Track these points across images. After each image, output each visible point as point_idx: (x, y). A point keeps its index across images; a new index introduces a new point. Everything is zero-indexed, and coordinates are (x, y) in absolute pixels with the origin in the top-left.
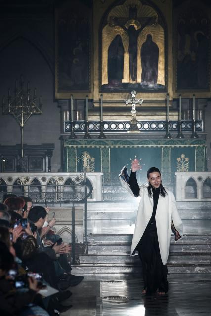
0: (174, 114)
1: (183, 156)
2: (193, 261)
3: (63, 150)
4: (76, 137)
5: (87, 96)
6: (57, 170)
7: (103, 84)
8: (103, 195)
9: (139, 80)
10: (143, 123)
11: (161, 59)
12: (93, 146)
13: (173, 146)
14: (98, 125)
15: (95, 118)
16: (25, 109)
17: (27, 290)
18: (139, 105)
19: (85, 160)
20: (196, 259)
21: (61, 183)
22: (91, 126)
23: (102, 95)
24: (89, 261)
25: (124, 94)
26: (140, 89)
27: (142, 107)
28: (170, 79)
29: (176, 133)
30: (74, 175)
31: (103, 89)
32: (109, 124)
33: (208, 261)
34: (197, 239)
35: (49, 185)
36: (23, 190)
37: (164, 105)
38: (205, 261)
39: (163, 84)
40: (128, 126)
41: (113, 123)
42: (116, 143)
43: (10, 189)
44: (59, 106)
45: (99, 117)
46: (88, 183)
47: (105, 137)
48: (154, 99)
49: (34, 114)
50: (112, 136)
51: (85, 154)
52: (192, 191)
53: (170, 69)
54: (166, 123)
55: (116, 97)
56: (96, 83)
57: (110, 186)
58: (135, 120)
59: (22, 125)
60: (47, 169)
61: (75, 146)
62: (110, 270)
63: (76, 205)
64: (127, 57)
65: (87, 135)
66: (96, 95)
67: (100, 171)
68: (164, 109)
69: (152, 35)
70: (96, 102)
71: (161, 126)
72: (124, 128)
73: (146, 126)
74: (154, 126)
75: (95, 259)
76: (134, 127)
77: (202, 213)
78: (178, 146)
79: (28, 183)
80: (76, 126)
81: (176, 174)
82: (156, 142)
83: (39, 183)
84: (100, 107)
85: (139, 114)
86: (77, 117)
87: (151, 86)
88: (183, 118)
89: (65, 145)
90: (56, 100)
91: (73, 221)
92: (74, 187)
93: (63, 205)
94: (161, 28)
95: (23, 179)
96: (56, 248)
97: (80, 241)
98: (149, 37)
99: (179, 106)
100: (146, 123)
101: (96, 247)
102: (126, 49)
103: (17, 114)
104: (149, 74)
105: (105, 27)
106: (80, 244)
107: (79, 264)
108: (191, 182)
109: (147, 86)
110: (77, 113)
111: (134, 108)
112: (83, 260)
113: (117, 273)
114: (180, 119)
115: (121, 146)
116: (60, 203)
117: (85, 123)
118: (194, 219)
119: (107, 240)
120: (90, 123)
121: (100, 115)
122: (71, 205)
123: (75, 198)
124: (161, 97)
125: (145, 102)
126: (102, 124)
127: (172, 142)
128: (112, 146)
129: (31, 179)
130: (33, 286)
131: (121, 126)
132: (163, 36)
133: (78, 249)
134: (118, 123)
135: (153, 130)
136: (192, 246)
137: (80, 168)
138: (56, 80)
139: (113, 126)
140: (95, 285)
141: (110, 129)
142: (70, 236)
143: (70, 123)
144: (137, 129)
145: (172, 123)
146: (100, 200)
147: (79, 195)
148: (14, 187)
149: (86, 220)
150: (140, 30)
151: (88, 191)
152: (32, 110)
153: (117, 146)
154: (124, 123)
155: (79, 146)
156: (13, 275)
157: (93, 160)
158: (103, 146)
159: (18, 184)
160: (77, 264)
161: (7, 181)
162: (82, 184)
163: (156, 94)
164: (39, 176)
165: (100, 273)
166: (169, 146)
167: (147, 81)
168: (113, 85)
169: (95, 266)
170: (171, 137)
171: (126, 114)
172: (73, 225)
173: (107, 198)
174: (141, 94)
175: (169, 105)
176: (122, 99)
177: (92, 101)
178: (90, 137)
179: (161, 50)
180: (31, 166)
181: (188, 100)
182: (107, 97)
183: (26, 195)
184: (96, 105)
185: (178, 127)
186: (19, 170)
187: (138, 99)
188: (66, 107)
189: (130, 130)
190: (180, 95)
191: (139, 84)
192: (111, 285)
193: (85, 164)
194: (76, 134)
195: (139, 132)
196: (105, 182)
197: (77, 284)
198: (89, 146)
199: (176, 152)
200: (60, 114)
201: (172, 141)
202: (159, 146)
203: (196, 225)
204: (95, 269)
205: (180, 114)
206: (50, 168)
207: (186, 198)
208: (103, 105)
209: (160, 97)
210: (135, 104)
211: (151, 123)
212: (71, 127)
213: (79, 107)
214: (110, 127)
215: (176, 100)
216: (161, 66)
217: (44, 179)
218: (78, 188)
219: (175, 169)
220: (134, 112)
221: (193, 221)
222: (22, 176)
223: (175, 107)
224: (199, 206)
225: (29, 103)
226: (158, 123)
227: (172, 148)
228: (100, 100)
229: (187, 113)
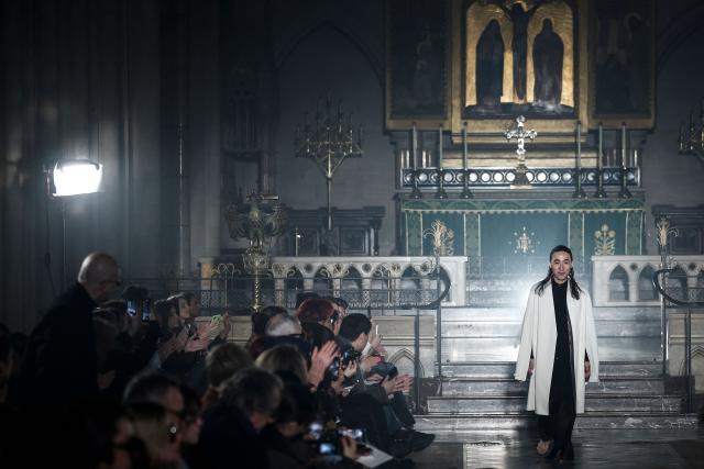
0: (589, 155)
1: (605, 228)
2: (623, 409)
3: (399, 216)
4: (421, 195)
5: (441, 125)
6: (389, 252)
7: (467, 104)
8: (469, 294)
9: (530, 98)
10: (536, 172)
11: (568, 61)
12: (451, 211)
13: (588, 211)
14: (460, 175)
15: (454, 163)
16: (335, 148)
17: (338, 458)
18: (529, 141)
19: (437, 235)
20: (628, 405)
21: (396, 274)
22: (448, 177)
23: (466, 124)
24: (444, 408)
25: (504, 122)
26: (532, 113)
27: (535, 144)
28: (584, 97)
29: (594, 189)
30: (418, 261)
31: (468, 114)
32: (479, 172)
33: (648, 408)
34: (629, 370)
35: (375, 277)
36: (332, 287)
37: (572, 140)
38: (643, 409)
39: (571, 104)
40: (511, 177)
41: (486, 171)
42: (489, 205)
43: (309, 285)
44: (392, 143)
45: (461, 161)
46: (442, 275)
47: (471, 195)
48: (556, 131)
49: (349, 156)
50: (484, 194)
51: (438, 224)
52: (621, 288)
53: (583, 78)
54: (577, 172)
55: (491, 127)
56: (456, 102)
57: (479, 279)
58: (522, 166)
59: (330, 175)
60: (373, 250)
61: (419, 211)
62: (480, 424)
63: (422, 312)
64: (509, 58)
65: (441, 193)
66: (456, 123)
67: (462, 254)
68: (572, 148)
69: (552, 19)
70: (457, 135)
71: (568, 177)
72: (505, 179)
73: (542, 177)
74: (555, 177)
75: (454, 404)
76: (520, 179)
77: (638, 325)
78: (596, 211)
79: (340, 274)
80: (422, 177)
81: (593, 258)
82: (559, 204)
83: (359, 274)
84: (463, 144)
85: (530, 155)
86: (424, 160)
87: (550, 107)
88: (604, 163)
89: (404, 210)
90: (387, 132)
91: (417, 340)
92: (418, 282)
93: (399, 312)
94: (568, 8)
95: (331, 268)
96: (387, 385)
97: (429, 374)
98: (547, 23)
99: (598, 142)
100: (541, 171)
101: (457, 385)
102: (508, 44)
103: (319, 156)
104: (547, 87)
105: (472, 7)
106: (429, 379)
107: (427, 413)
108: (619, 273)
109: (544, 108)
110: (424, 154)
111: (521, 146)
112: (434, 406)
113: (492, 429)
114: (601, 164)
115: (499, 211)
116: (394, 308)
117: (437, 171)
118: (624, 337)
119: (475, 372)
120: (446, 171)
121: (463, 158)
122: (413, 312)
123: (420, 300)
124: (568, 126)
125: (540, 135)
126: (466, 173)
127: (586, 205)
128: (484, 212)
129: (345, 267)
130: (349, 452)
131: (498, 177)
132: (571, 21)
133: (426, 388)
134: (494, 171)
135: (554, 184)
136: (620, 383)
137: (429, 249)
138: (388, 98)
139: (485, 177)
140: (455, 447)
141: (479, 182)
142: (412, 366)
143: (412, 171)
144: (526, 181)
145: (587, 171)
146: (463, 304)
147: (427, 294)
148: (315, 281)
149: (439, 338)
150: (532, 12)
151: (443, 289)
152: (345, 148)
153: (492, 211)
154: (504, 171)
155: (427, 211)
156: (317, 431)
157: (451, 235)
158: (467, 211)
159: (322, 277)
160: (423, 412)
161: (303, 271)
162: (432, 276)
163: (559, 122)
164: (359, 262)
165: (462, 428)
166: (580, 211)
167: (543, 99)
168: (486, 107)
169: (454, 416)
170: (584, 195)
171: (507, 156)
172: (417, 346)
173: (474, 300)
174: (532, 121)
175: (581, 140)
176: (502, 131)
177: (448, 133)
178: (445, 195)
179: (568, 46)
180: (344, 246)
181: (614, 133)
182: (475, 126)
183: (336, 295)
184: (457, 140)
185: (596, 178)
186: (325, 252)
187: (528, 131)
188: (406, 143)
189: (514, 183)
190: (601, 124)
191: (530, 104)
192: (481, 448)
193: (438, 243)
194: (423, 190)
195: (530, 187)
196: (472, 273)
197: (425, 447)
198: (443, 211)
199: (594, 222)
200: (393, 156)
201: (586, 202)
202: (564, 211)
203: (628, 347)
204: (455, 421)
205: (601, 155)
206: (377, 248)
207: (611, 300)
208: (468, 141)
209: (565, 127)
210: (522, 140)
211: (550, 172)
212: (412, 177)
213: (428, 143)
214: (479, 178)
215: (593, 133)
216: (567, 73)
217: (367, 268)
218: (425, 282)
219: (591, 251)
220: (521, 152)
221: (623, 340)
222: (329, 263)
223: (592, 144)
224: (632, 314)
225: (342, 137)
226: (562, 171)
227: (586, 215)
228: (463, 131)
229: (611, 154)
